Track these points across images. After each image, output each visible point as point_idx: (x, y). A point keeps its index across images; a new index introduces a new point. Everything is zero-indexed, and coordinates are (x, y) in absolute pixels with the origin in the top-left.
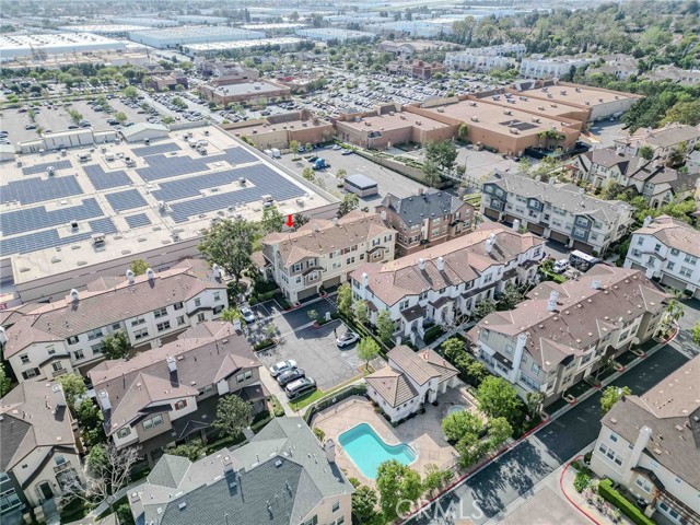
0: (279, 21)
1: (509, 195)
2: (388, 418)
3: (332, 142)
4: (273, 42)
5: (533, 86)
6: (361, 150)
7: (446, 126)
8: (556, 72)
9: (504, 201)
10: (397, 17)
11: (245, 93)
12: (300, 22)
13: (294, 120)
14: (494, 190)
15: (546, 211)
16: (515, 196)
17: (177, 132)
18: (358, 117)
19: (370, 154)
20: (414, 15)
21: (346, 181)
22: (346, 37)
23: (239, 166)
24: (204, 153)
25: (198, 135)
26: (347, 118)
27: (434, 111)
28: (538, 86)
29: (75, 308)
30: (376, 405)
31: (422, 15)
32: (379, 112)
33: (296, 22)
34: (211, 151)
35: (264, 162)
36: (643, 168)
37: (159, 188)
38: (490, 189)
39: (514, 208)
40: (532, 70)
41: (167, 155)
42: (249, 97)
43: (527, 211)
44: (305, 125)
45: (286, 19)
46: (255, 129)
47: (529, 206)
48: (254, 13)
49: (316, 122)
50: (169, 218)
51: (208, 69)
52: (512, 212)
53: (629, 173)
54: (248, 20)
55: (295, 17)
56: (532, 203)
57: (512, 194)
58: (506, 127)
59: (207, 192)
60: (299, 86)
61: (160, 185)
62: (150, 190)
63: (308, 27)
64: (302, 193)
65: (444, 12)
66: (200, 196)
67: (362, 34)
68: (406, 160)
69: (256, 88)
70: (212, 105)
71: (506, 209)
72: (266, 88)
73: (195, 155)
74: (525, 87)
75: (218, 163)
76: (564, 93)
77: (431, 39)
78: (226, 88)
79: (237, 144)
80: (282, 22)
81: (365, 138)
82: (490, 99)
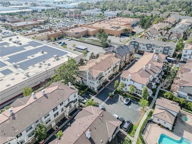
0: (21, 5)
1: (140, 44)
2: (167, 129)
3: (63, 37)
4: (24, 10)
5: (111, 18)
6: (74, 38)
7: (96, 30)
8: (114, 15)
9: (138, 46)
10: (59, 3)
11: (23, 25)
12: (29, 5)
13: (47, 31)
14: (135, 43)
15: (153, 47)
16: (142, 44)
17: (5, 38)
18: (68, 29)
19: (78, 39)
20: (64, 3)
21: (76, 48)
22: (47, 9)
23: (37, 47)
24: (21, 44)
25: (14, 39)
26: (65, 29)
27: (90, 25)
28: (112, 18)
29: (14, 118)
30: (159, 125)
31: (66, 3)
32: (74, 27)
33: (27, 5)
34: (23, 44)
35: (46, 45)
36: (167, 33)
37: (9, 59)
38: (133, 43)
39: (142, 48)
40: (107, 14)
41: (6, 46)
42: (25, 26)
43: (146, 48)
44: (52, 33)
45: (23, 4)
46: (35, 35)
47: (147, 47)
48: (11, 3)
49: (55, 31)
50: (20, 69)
51: (4, 19)
52: (141, 49)
53: (164, 35)
54: (10, 5)
55: (27, 4)
56: (148, 46)
57: (141, 44)
58: (113, 28)
59: (30, 57)
60: (41, 22)
61: (8, 57)
62: (5, 60)
63: (32, 6)
64: (67, 53)
65: (72, 2)
66: (28, 59)
67: (51, 8)
68: (91, 40)
69: (26, 23)
70: (12, 30)
71: (139, 49)
72: (30, 23)
73: (17, 45)
74: (109, 18)
75: (28, 47)
76: (120, 19)
77: (73, 8)
78: (15, 24)
79: (32, 40)
80: (23, 5)
81: (74, 35)
82: (103, 22)
